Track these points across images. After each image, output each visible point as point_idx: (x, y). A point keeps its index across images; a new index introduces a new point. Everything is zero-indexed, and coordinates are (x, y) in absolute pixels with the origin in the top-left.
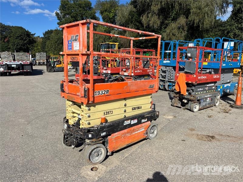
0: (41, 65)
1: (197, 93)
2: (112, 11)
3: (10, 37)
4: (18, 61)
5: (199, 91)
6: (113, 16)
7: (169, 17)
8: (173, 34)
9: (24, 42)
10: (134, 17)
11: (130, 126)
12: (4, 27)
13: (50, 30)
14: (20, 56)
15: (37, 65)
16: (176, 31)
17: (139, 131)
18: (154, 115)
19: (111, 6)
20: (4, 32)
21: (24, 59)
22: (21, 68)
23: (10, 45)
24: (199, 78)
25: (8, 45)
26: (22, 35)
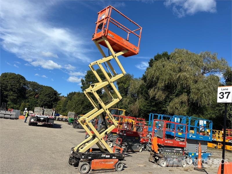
0: (60, 121)
1: (165, 153)
2: (127, 83)
3: (40, 94)
4: (46, 115)
5: (167, 152)
6: (127, 87)
7: (174, 94)
8: (176, 108)
9: (50, 99)
10: (143, 89)
11: (105, 158)
12: (38, 86)
13: (73, 92)
14: (48, 111)
15: (56, 120)
16: (178, 106)
17: (110, 163)
18: (121, 156)
19: (127, 79)
20: (37, 89)
21: (50, 114)
22: (46, 121)
23: (39, 101)
24: (166, 142)
25: (37, 100)
26: (50, 94)
